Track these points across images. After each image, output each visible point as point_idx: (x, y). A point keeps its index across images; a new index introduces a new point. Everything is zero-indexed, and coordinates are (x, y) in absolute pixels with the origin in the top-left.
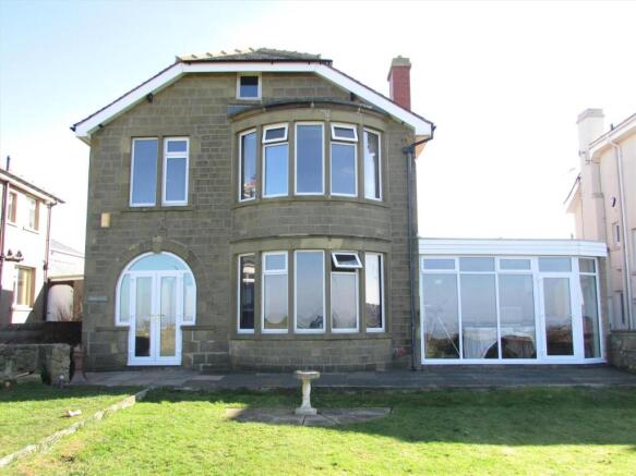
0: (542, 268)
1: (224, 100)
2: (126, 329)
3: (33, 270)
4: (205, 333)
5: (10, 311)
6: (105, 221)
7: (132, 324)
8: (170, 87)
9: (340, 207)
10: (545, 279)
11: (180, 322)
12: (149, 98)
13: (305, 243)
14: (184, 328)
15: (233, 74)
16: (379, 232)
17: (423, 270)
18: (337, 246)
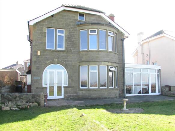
1: (75, 20)
2: (46, 88)
4: (71, 88)
6: (39, 53)
7: (48, 86)
9: (110, 54)
12: (53, 16)
13: (103, 63)
14: (64, 87)
17: (126, 72)
18: (110, 65)
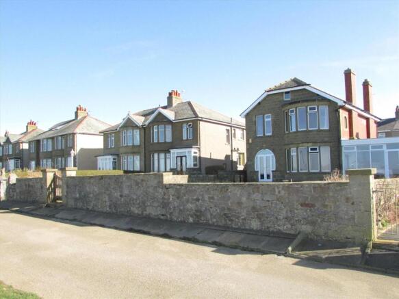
0: (388, 148)
1: (280, 101)
2: (258, 172)
3: (244, 154)
4: (278, 173)
5: (237, 167)
6: (250, 141)
7: (259, 170)
8: (265, 99)
9: (311, 133)
10: (389, 152)
11: (272, 170)
12: (259, 103)
13: (301, 145)
14: (273, 171)
15: (282, 93)
16: (326, 139)
17: (344, 151)
18: (311, 146)
